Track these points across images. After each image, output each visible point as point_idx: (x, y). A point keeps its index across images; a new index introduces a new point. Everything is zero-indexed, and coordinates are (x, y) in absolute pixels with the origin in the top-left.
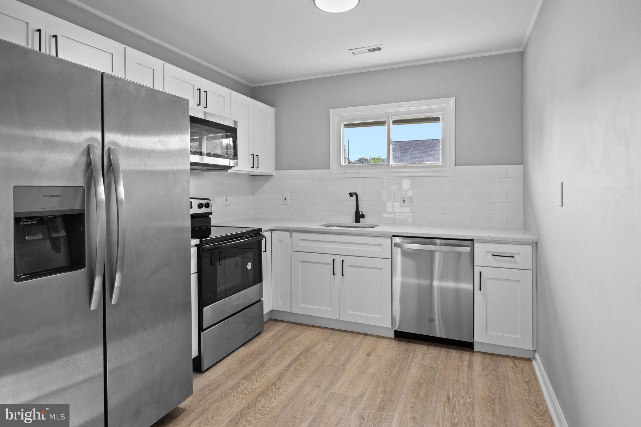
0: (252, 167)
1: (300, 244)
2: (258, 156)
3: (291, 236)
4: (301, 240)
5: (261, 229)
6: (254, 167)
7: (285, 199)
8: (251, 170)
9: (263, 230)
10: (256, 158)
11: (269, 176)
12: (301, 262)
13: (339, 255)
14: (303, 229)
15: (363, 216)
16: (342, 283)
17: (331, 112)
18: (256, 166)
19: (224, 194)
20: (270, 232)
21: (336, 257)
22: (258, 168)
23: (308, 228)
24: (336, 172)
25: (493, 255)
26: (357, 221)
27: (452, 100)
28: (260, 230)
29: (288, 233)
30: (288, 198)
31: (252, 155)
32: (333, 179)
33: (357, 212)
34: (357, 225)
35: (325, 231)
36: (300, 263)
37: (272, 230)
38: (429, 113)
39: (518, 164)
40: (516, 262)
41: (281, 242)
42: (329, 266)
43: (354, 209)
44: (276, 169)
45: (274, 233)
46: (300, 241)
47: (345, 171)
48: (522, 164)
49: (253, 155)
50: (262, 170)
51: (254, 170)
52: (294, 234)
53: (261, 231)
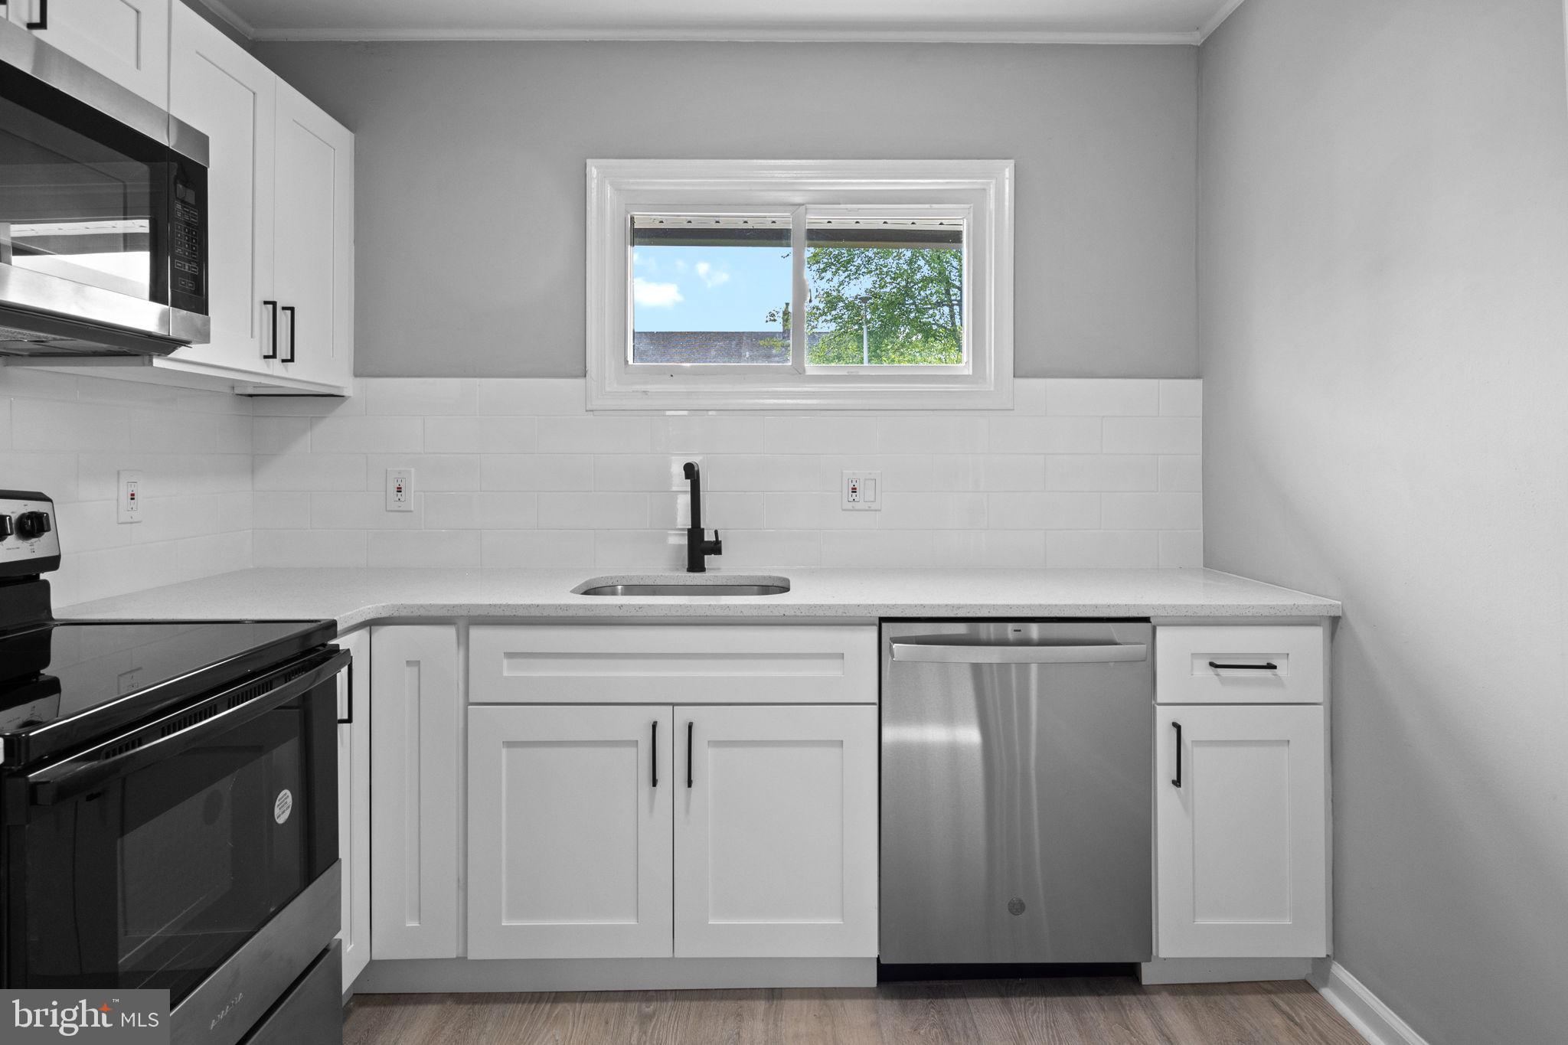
0: (266, 357)
1: (506, 673)
2: (292, 309)
3: (464, 641)
4: (510, 655)
5: (333, 624)
6: (274, 356)
7: (399, 490)
8: (262, 367)
9: (340, 628)
10: (283, 318)
11: (332, 397)
12: (509, 744)
13: (673, 705)
14: (521, 613)
15: (716, 548)
16: (687, 811)
17: (593, 168)
18: (283, 351)
19: (118, 473)
20: (363, 633)
21: (663, 715)
22: (292, 360)
23: (544, 607)
24: (608, 389)
25: (1212, 664)
26: (696, 564)
27: (1007, 170)
28: (330, 628)
29: (449, 633)
30: (412, 487)
31: (266, 303)
32: (596, 413)
33: (695, 532)
34: (697, 578)
35: (617, 613)
36: (504, 751)
37: (371, 624)
38: (927, 206)
39: (1188, 378)
40: (1279, 683)
41: (416, 669)
42: (629, 752)
43: (684, 520)
44: (357, 374)
45: (383, 633)
46: (505, 662)
47: (643, 388)
48: (1198, 377)
49: (274, 304)
50: (303, 374)
51: (276, 367)
52: (476, 633)
53: (335, 636)
